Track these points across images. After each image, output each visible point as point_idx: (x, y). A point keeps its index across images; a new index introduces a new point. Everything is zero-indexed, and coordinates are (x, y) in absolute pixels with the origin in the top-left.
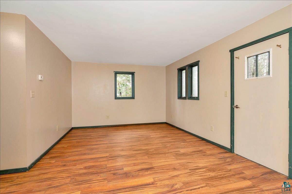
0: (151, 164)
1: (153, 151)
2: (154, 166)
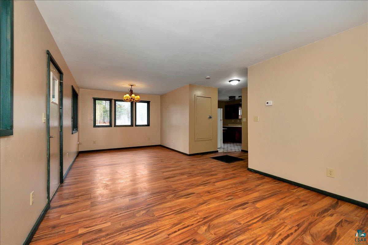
0: (167, 182)
1: (168, 195)
2: (164, 180)
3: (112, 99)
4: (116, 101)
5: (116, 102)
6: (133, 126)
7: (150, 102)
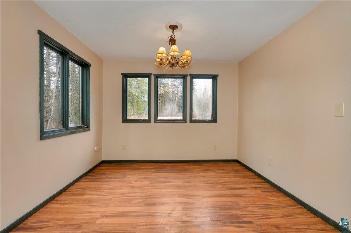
3: (152, 74)
4: (157, 77)
5: (159, 79)
6: (186, 122)
7: (218, 75)
